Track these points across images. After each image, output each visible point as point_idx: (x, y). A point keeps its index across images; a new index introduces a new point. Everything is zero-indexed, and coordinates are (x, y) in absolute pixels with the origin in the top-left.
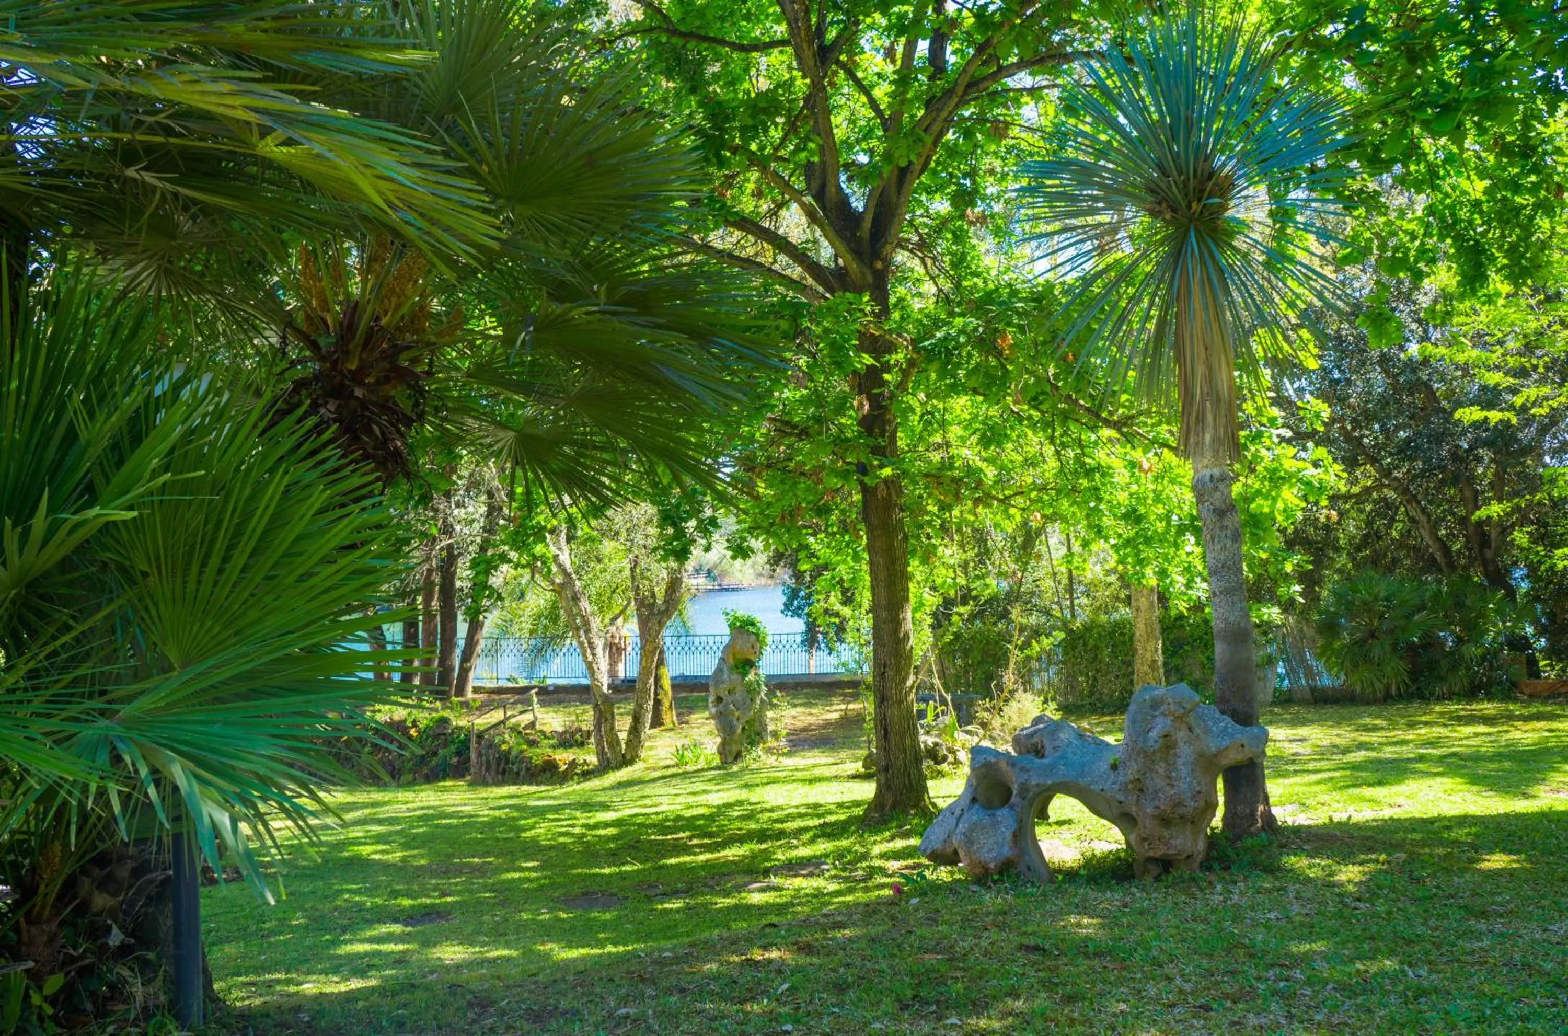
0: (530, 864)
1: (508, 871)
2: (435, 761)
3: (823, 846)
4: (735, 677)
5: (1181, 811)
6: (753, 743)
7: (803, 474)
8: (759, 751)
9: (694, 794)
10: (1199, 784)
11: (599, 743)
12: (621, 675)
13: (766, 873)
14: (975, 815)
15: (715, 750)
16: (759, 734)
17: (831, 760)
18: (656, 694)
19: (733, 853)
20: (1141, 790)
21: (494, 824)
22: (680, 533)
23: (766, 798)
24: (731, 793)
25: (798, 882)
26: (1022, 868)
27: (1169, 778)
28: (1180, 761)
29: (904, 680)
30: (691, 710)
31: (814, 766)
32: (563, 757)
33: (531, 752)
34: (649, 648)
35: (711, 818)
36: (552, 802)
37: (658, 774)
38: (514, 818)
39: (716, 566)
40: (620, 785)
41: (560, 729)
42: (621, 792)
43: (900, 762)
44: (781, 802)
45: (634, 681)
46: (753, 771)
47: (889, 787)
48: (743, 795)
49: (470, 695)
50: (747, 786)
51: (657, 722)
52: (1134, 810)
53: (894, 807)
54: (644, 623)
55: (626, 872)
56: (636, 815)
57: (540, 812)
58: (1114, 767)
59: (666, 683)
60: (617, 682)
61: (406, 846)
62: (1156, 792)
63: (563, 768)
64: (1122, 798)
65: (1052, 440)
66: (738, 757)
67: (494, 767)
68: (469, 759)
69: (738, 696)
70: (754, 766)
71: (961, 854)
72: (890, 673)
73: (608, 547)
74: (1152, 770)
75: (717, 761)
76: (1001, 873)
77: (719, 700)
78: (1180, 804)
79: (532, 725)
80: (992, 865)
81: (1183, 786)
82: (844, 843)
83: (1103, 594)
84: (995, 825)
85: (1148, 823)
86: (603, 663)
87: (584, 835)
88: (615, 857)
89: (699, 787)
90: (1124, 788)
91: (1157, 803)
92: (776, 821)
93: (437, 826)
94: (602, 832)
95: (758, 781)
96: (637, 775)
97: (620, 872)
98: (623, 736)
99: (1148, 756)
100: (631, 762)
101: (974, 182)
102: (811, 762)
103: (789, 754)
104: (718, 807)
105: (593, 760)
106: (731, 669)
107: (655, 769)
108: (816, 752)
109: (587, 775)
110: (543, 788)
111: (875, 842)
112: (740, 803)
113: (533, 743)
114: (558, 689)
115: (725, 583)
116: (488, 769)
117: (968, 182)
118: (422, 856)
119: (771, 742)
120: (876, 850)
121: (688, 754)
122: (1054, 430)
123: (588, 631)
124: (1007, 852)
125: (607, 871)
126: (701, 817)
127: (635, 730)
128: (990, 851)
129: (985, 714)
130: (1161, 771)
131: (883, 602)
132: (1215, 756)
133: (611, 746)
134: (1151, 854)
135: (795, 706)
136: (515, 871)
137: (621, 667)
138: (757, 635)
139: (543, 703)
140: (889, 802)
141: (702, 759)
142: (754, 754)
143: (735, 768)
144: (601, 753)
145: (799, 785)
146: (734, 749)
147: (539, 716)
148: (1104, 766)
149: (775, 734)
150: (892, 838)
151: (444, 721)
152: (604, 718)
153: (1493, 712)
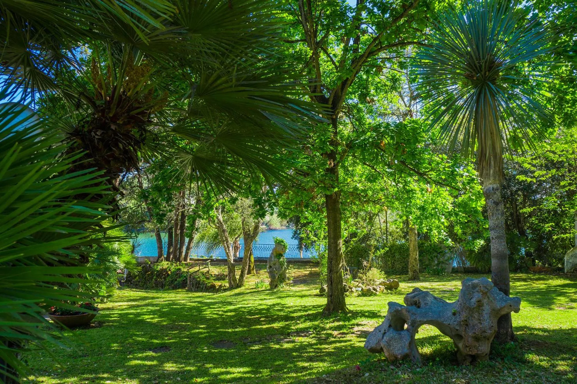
0: (202, 326)
1: (194, 329)
2: (176, 282)
3: (308, 324)
4: (276, 259)
5: (484, 334)
6: (281, 282)
7: (305, 190)
8: (283, 285)
9: (261, 300)
10: (492, 323)
11: (229, 279)
12: (238, 256)
13: (289, 334)
14: (391, 333)
15: (268, 283)
16: (283, 279)
17: (308, 289)
18: (249, 263)
19: (276, 325)
20: (467, 325)
21: (191, 309)
22: (262, 208)
23: (287, 303)
24: (274, 300)
25: (301, 339)
26: (412, 358)
27: (480, 320)
28: (484, 313)
29: (339, 264)
30: (260, 269)
31: (302, 291)
32: (217, 284)
33: (207, 281)
34: (247, 248)
35: (268, 310)
36: (213, 301)
37: (249, 291)
38: (199, 307)
39: (269, 222)
40: (236, 295)
41: (217, 274)
42: (236, 297)
43: (336, 294)
44: (292, 304)
45: (242, 258)
46: (281, 292)
47: (332, 302)
48: (278, 301)
49: (188, 261)
50: (280, 297)
51: (249, 273)
52: (463, 334)
53: (333, 309)
54: (246, 240)
55: (237, 331)
56: (242, 307)
57: (208, 305)
58: (454, 314)
59: (252, 260)
60: (237, 258)
61: (160, 317)
62: (474, 326)
63: (217, 287)
64: (458, 328)
65: (394, 180)
66: (276, 286)
67: (195, 286)
68: (187, 283)
69: (277, 266)
70: (282, 290)
71: (385, 350)
72: (334, 262)
73: (235, 214)
74: (472, 316)
75: (269, 288)
76: (403, 360)
77: (270, 267)
78: (485, 332)
79: (208, 272)
80: (399, 357)
81: (486, 324)
82: (316, 323)
83: (395, 235)
84: (401, 338)
85: (470, 339)
86: (232, 253)
87: (223, 315)
88: (233, 325)
89: (263, 297)
90: (459, 324)
91: (474, 331)
92: (291, 312)
93: (172, 308)
94: (229, 314)
95: (283, 296)
96: (242, 291)
97: (235, 332)
98: (238, 277)
99: (471, 310)
100: (240, 287)
101: (367, 90)
102: (301, 289)
103: (293, 286)
104: (270, 305)
105: (227, 285)
106: (275, 257)
107: (248, 289)
108: (302, 285)
109: (225, 290)
110: (211, 294)
111: (327, 323)
112: (278, 304)
113: (208, 279)
114: (217, 260)
115: (271, 227)
116: (193, 286)
117: (365, 90)
118: (165, 321)
119: (287, 281)
120: (328, 326)
121: (259, 285)
122: (395, 176)
123: (227, 242)
124: (406, 351)
125: (230, 330)
126: (263, 309)
127: (242, 276)
128: (399, 350)
129: (361, 275)
130: (476, 317)
131: (332, 236)
132: (499, 310)
133: (233, 281)
134: (470, 353)
135: (294, 269)
136: (197, 329)
137: (238, 253)
138: (284, 245)
139: (212, 265)
140: (332, 308)
141: (264, 286)
142: (282, 286)
143: (275, 290)
144: (230, 283)
145: (297, 298)
146: (275, 283)
147: (210, 269)
148: (450, 314)
149: (289, 279)
150: (334, 322)
151: (180, 269)
152: (232, 271)
153: (525, 277)
